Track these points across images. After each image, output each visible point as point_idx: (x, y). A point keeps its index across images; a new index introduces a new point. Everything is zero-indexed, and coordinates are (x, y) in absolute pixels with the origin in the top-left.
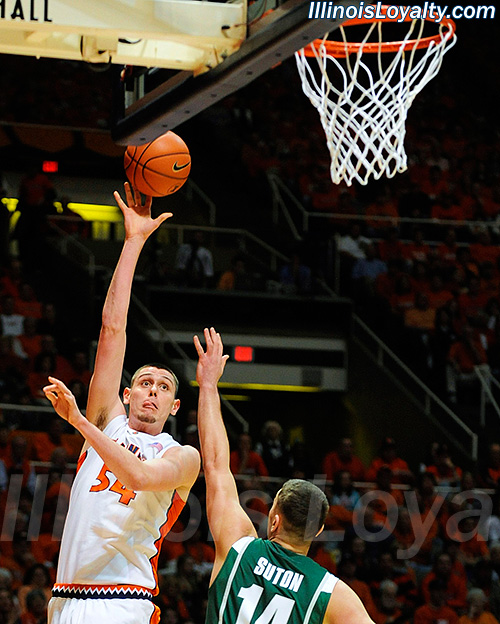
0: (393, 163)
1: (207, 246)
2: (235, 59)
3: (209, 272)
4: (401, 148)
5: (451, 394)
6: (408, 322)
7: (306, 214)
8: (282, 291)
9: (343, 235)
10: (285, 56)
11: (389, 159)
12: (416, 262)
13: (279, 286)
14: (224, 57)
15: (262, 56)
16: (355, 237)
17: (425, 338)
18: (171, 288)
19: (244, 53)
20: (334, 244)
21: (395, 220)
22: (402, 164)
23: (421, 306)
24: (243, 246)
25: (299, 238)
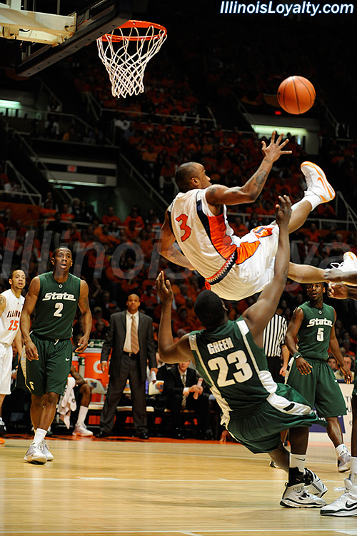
0: (138, 89)
1: (57, 121)
2: (71, 40)
3: (58, 133)
4: (141, 83)
5: (161, 189)
6: (144, 158)
7: (102, 109)
8: (90, 142)
9: (118, 119)
10: (92, 41)
11: (136, 86)
12: (149, 132)
13: (88, 140)
14: (66, 39)
15: (83, 39)
16: (122, 120)
17: (152, 165)
18: (41, 138)
19: (75, 38)
20: (113, 122)
21: (140, 114)
22: (142, 89)
23: (151, 152)
24: (73, 122)
25: (98, 119)
